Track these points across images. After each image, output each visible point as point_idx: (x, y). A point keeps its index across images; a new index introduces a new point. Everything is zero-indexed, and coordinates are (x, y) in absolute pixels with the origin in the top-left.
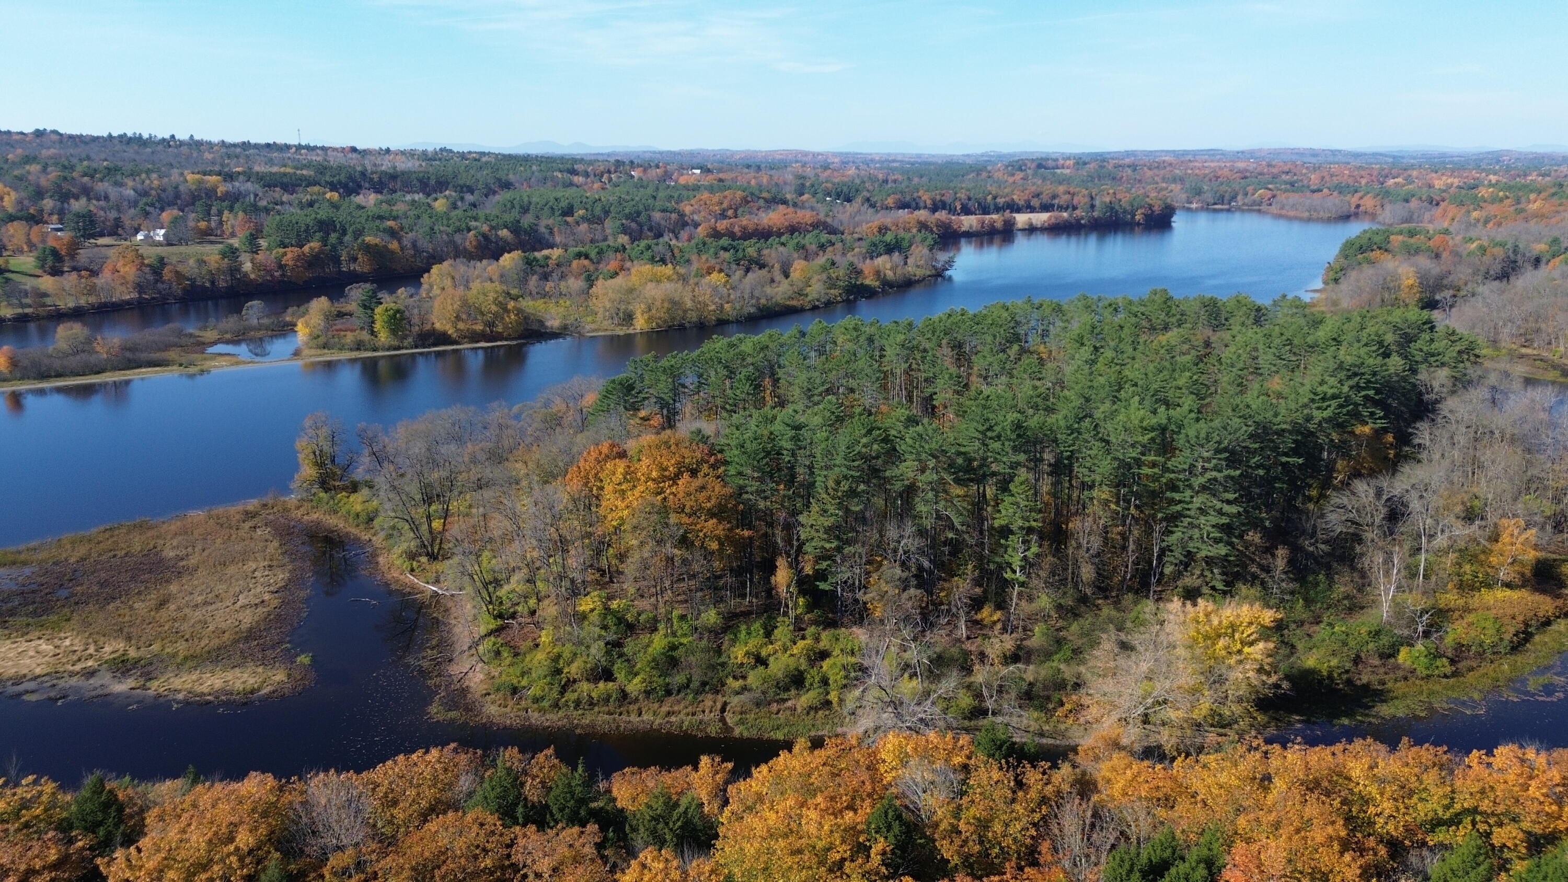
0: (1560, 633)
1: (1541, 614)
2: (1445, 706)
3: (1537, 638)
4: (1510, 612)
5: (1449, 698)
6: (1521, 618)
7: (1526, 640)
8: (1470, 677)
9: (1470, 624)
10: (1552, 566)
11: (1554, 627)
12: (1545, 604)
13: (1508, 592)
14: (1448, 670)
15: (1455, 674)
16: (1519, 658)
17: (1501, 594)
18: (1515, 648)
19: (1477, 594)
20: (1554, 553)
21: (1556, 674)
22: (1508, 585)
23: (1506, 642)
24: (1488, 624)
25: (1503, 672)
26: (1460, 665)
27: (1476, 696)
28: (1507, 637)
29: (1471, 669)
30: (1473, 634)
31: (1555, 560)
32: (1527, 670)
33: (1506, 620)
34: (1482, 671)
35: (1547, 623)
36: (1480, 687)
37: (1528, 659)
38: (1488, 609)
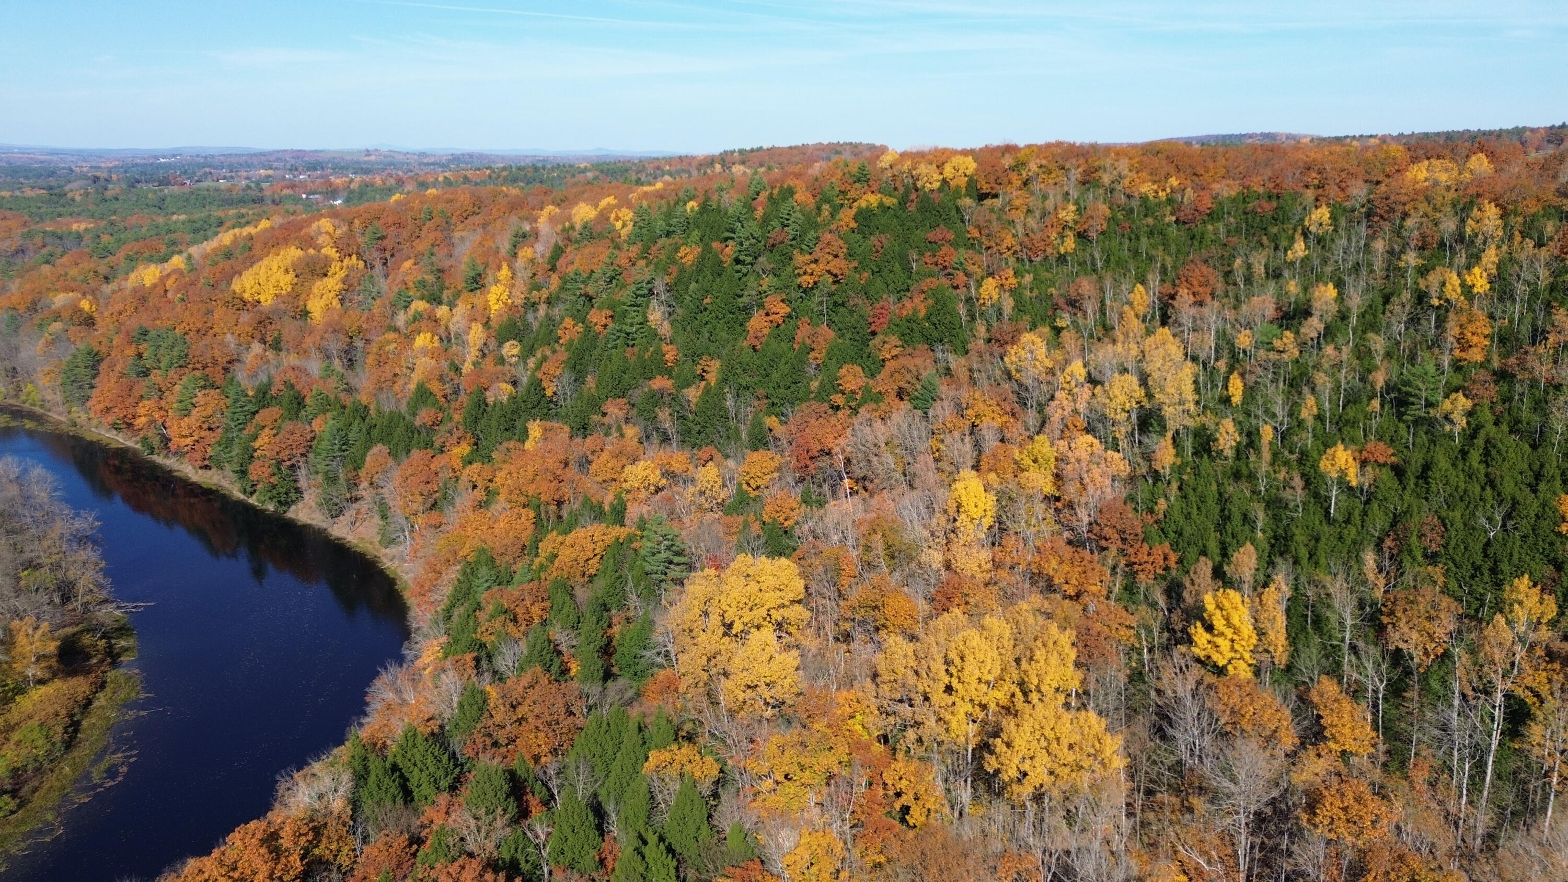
0: (102, 707)
1: (80, 698)
2: (23, 845)
3: (85, 723)
4: (51, 711)
5: (23, 834)
6: (63, 712)
7: (76, 731)
8: (37, 800)
9: (18, 743)
10: (73, 642)
11: (96, 704)
12: (80, 685)
13: (43, 689)
14: (13, 805)
15: (20, 806)
16: (76, 753)
17: (38, 693)
18: (69, 744)
19: (13, 705)
20: (70, 625)
21: (113, 753)
22: (41, 682)
23: (59, 745)
24: (36, 734)
25: (66, 776)
26: (22, 793)
27: (49, 817)
28: (58, 738)
29: (35, 790)
30: (24, 752)
31: (74, 635)
32: (87, 763)
33: (51, 722)
34: (46, 786)
35: (89, 702)
36: (50, 805)
37: (83, 752)
38: (31, 717)
